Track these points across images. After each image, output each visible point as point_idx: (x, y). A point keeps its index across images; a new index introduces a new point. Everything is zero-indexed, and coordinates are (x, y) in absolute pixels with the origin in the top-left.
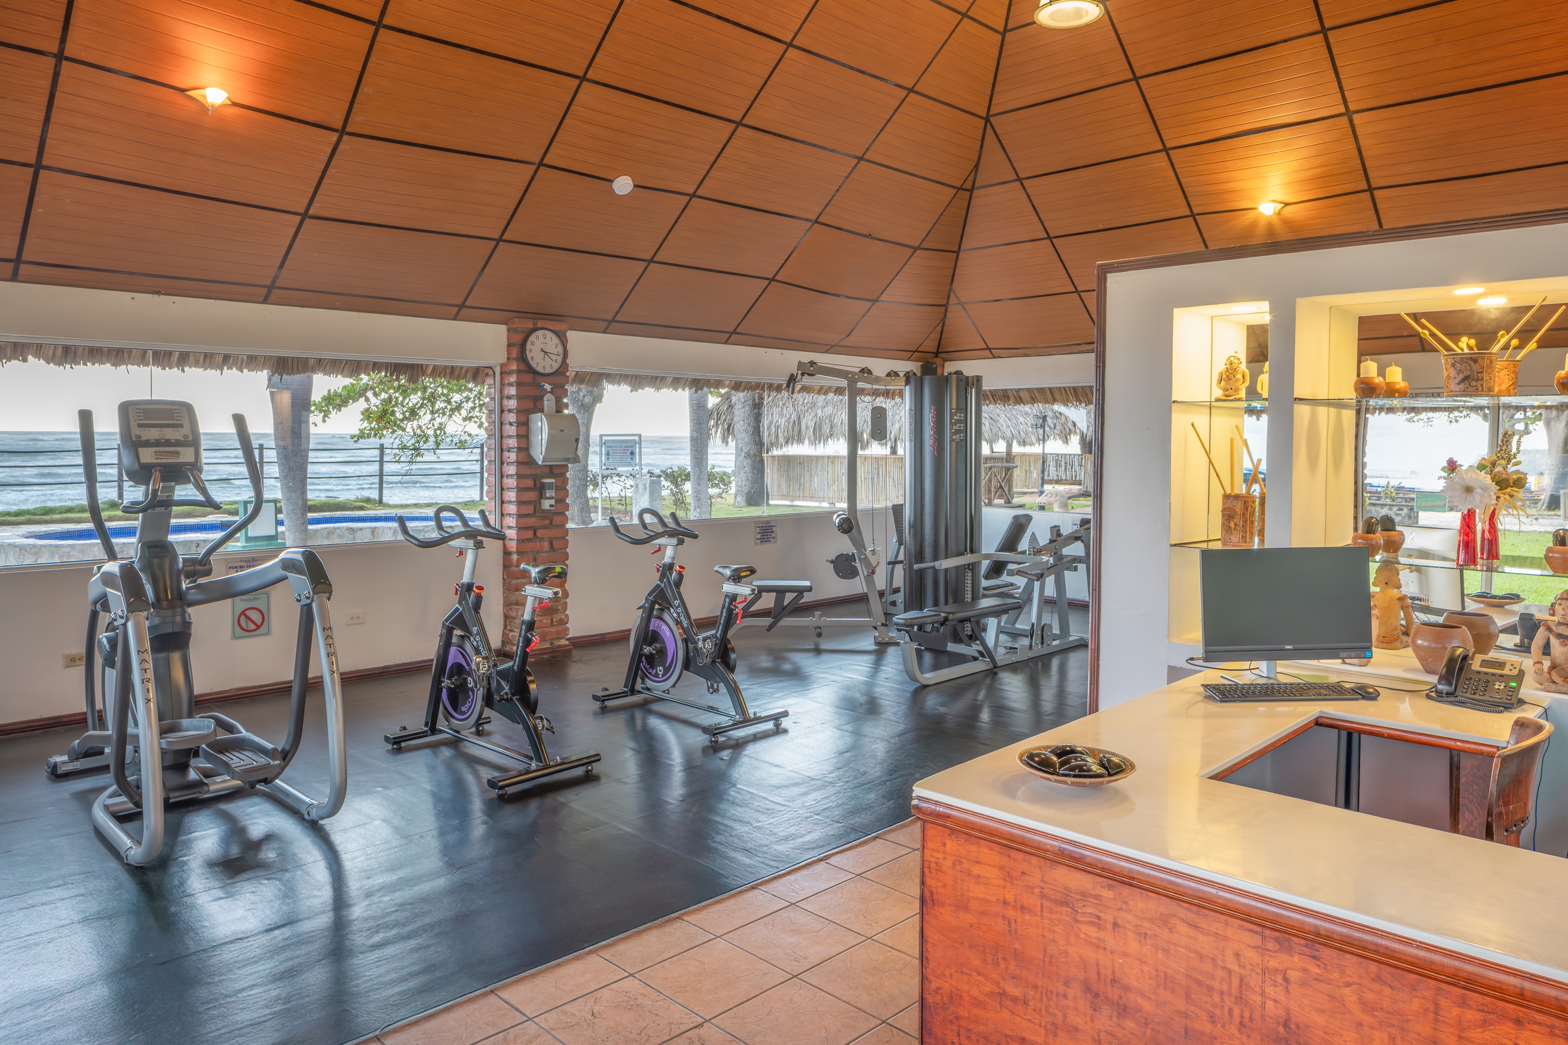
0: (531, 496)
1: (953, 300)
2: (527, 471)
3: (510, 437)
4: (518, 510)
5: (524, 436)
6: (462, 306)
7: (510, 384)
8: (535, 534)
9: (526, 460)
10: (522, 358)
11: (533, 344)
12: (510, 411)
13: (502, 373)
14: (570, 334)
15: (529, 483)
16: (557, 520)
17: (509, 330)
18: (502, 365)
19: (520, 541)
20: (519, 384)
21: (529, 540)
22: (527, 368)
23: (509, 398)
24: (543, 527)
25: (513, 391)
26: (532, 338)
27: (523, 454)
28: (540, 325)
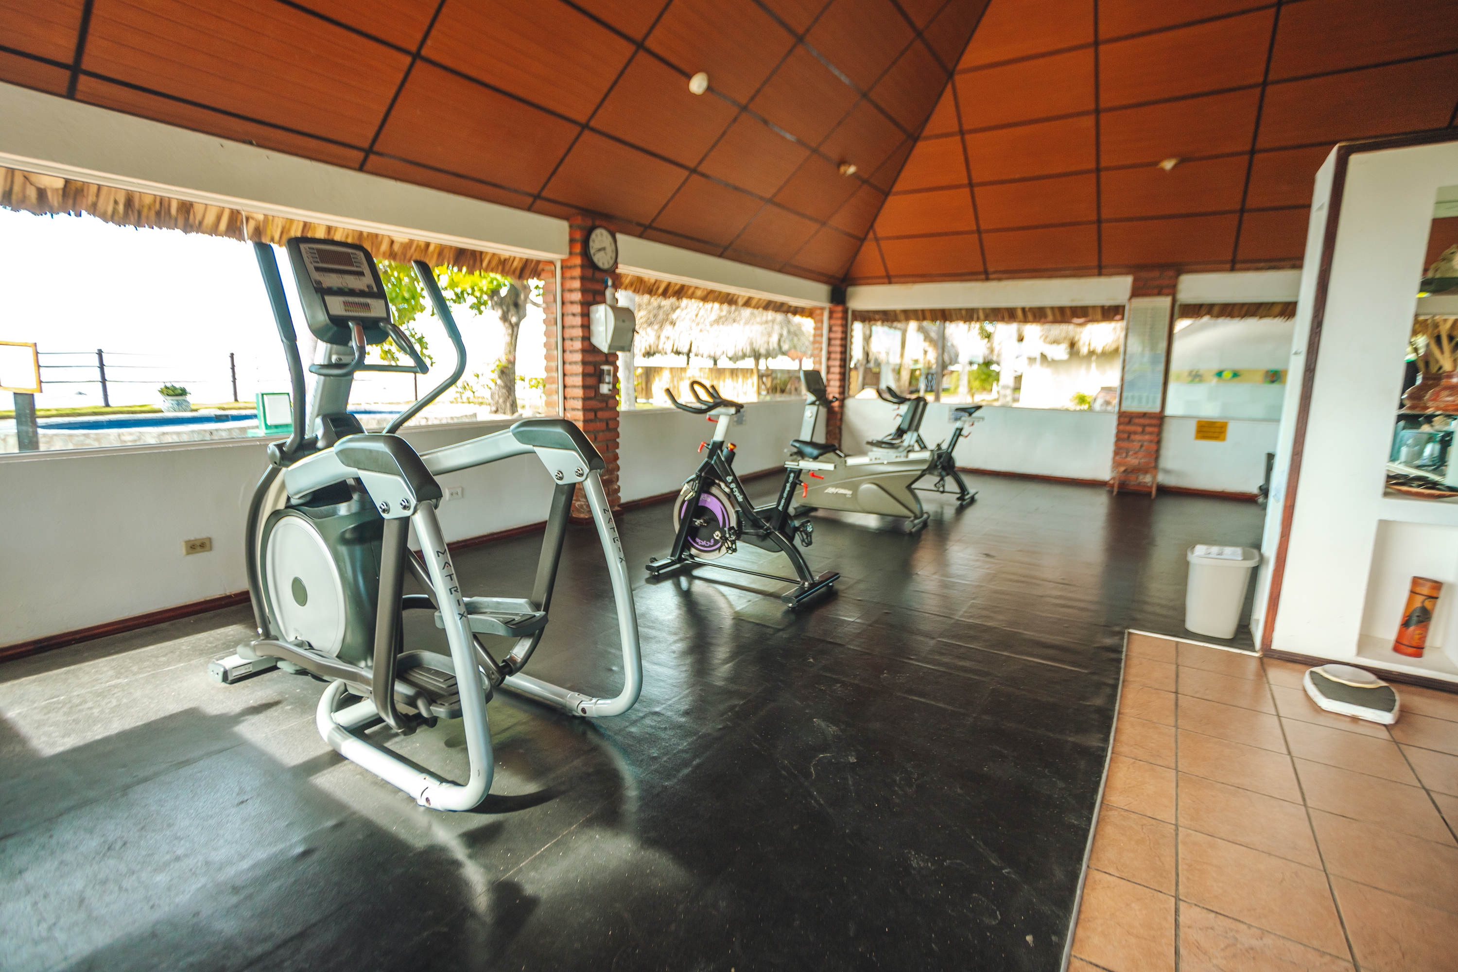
0: (591, 381)
1: (871, 235)
2: (590, 358)
3: (573, 327)
4: (584, 394)
5: (586, 326)
6: (537, 197)
7: (573, 278)
8: (596, 415)
9: (589, 349)
10: (586, 254)
11: (594, 241)
12: (572, 303)
13: (562, 268)
14: (619, 236)
15: (590, 369)
16: (611, 402)
17: (571, 227)
18: (563, 261)
19: (585, 421)
20: (583, 279)
21: (591, 421)
22: (588, 263)
23: (571, 291)
24: (601, 409)
25: (577, 284)
26: (593, 236)
27: (586, 343)
28: (597, 223)
